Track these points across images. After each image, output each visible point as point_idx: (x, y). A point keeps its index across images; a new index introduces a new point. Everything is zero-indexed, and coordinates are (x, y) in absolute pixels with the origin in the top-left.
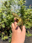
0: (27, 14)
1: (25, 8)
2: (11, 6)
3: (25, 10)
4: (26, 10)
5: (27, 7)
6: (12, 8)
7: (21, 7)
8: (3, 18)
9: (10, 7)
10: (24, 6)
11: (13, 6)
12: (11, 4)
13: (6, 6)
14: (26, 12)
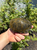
4: (32, 9)
8: (5, 18)
12: (16, 2)
13: (10, 3)
14: (33, 12)
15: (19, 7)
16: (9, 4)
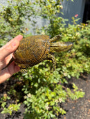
0: (69, 39)
1: (62, 23)
2: (22, 19)
3: (61, 29)
4: (64, 29)
5: (67, 20)
6: (25, 26)
7: (52, 22)
9: (19, 22)
10: (59, 18)
11: (30, 20)
12: (24, 15)
14: (65, 35)
15: (33, 25)
16: (9, 22)
